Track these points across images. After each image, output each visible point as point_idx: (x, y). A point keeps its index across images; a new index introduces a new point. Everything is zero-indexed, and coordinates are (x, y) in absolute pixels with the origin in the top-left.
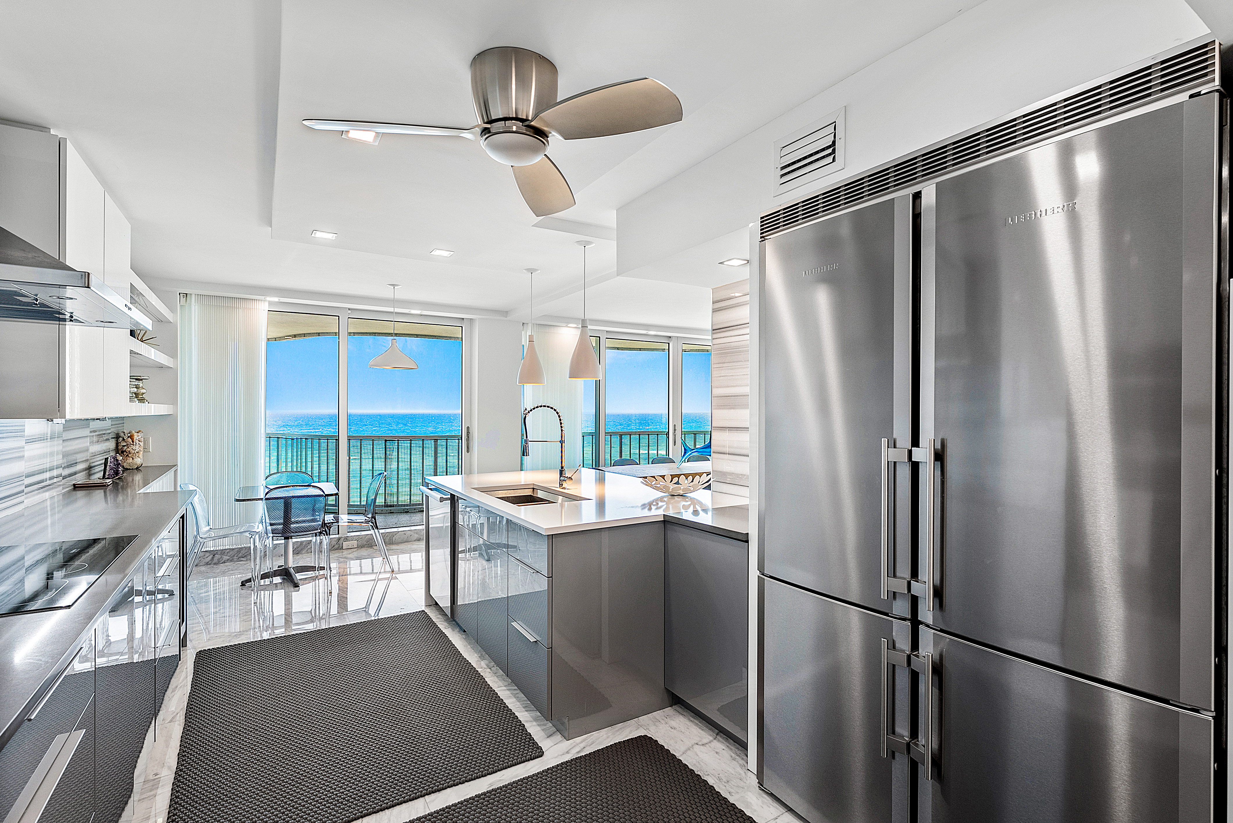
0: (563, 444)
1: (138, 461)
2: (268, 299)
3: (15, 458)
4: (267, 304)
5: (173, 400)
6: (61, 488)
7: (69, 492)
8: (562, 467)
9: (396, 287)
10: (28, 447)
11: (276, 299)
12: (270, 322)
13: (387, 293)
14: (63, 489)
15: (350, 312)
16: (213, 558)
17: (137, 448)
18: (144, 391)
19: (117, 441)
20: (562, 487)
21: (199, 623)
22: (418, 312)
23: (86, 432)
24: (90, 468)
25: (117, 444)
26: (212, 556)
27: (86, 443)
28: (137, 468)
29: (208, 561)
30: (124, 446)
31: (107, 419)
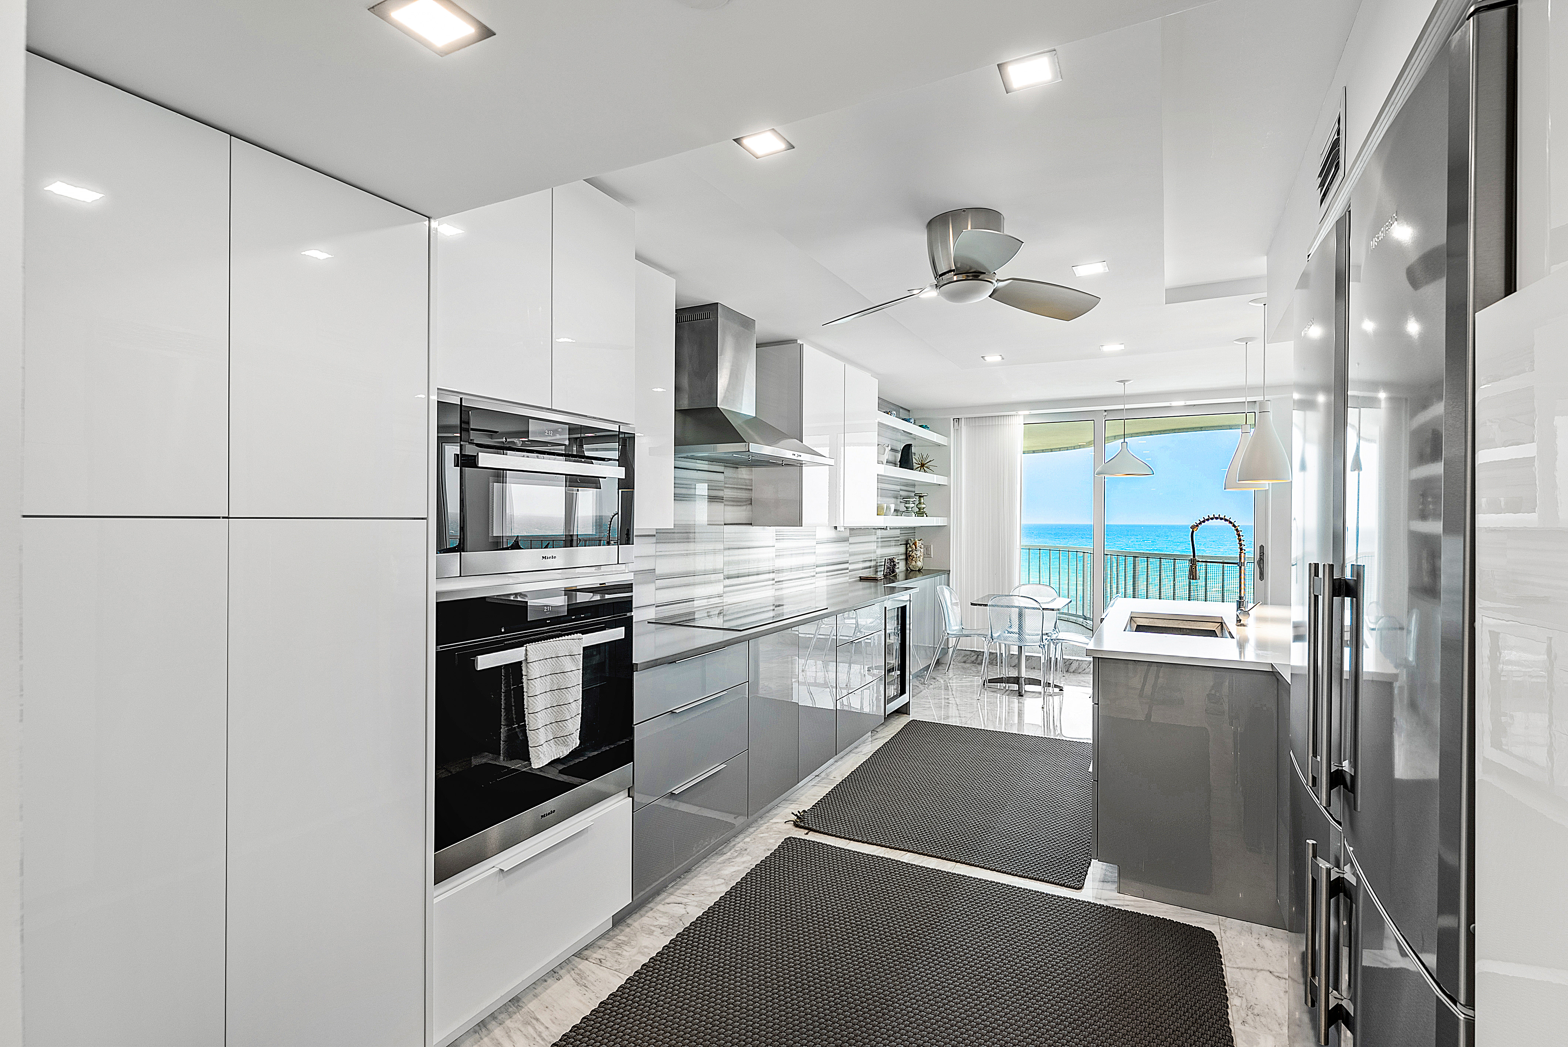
0: (1243, 567)
1: (920, 564)
2: (1020, 413)
3: (809, 553)
4: (1022, 418)
5: (948, 515)
6: (848, 578)
7: (856, 581)
8: (1241, 598)
9: (1126, 383)
10: (818, 546)
11: (1027, 412)
12: (1027, 435)
13: (1118, 389)
14: (850, 579)
15: (1106, 413)
16: (977, 658)
17: (918, 553)
18: (924, 506)
19: (907, 546)
20: (1239, 624)
21: (930, 702)
22: (1182, 403)
23: (874, 538)
24: (876, 567)
25: (907, 549)
26: (976, 656)
27: (873, 546)
28: (919, 570)
29: (973, 660)
30: (910, 551)
31: (888, 529)
